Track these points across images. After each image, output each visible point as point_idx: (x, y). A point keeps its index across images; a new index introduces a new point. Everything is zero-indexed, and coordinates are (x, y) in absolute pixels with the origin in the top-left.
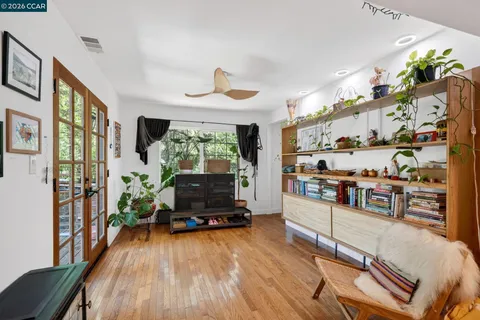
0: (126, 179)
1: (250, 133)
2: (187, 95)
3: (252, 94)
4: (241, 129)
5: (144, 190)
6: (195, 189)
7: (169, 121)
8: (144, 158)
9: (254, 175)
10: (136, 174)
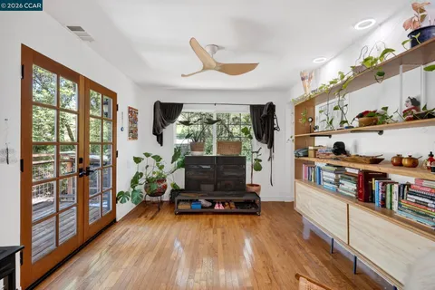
0: (137, 160)
1: (265, 113)
2: (183, 76)
3: (251, 67)
4: (255, 109)
5: (157, 169)
6: (205, 171)
7: (182, 104)
8: (160, 140)
9: (270, 158)
10: (147, 155)
